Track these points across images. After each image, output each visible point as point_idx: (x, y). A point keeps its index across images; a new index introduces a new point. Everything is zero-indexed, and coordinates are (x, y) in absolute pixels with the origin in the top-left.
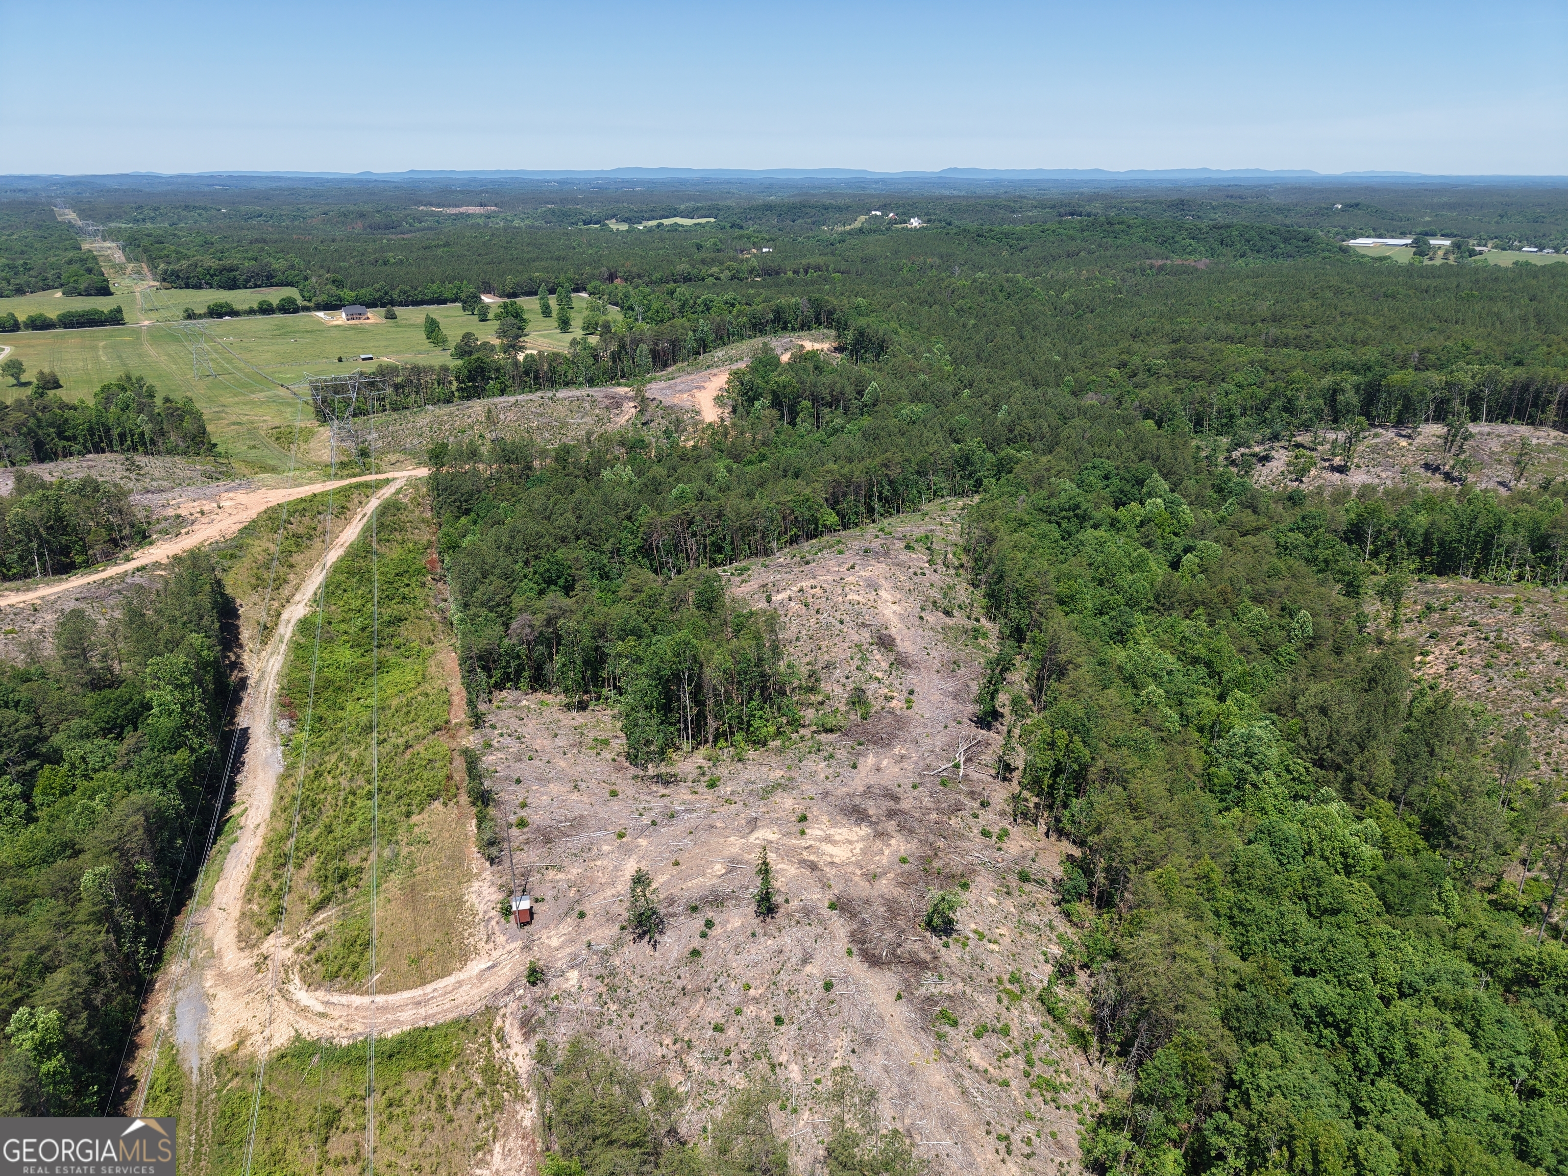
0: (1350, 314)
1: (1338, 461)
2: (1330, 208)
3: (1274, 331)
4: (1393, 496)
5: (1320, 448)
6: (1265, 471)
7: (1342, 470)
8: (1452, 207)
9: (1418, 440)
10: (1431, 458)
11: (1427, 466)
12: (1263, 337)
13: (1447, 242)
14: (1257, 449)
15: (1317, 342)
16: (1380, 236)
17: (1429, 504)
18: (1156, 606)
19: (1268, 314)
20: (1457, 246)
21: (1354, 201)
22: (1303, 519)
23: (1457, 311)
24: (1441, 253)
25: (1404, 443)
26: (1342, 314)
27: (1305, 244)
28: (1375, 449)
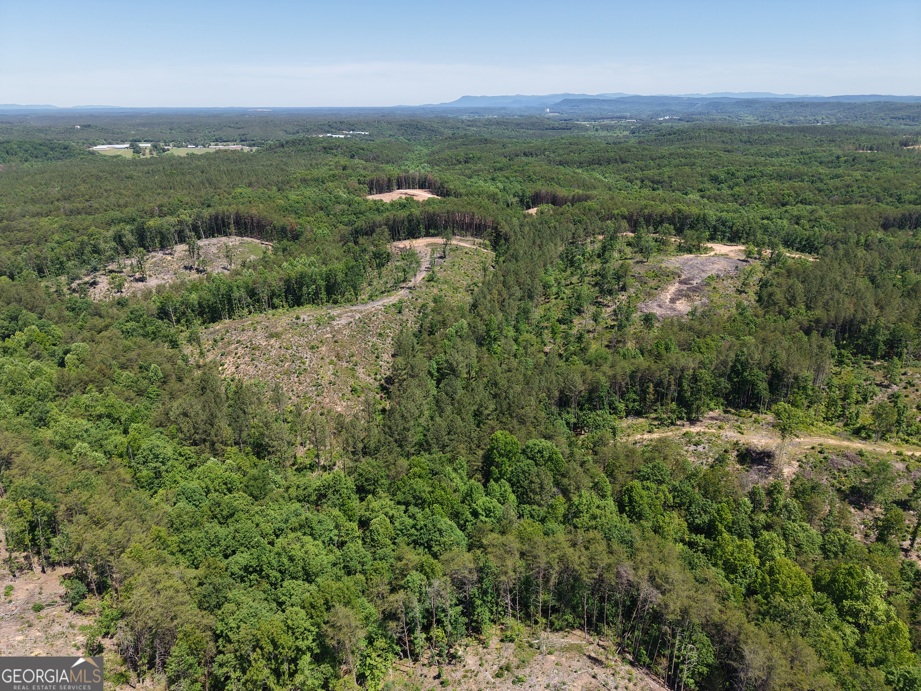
0: (110, 190)
1: (137, 275)
2: (73, 128)
3: (68, 206)
4: (175, 288)
5: (124, 270)
6: (97, 291)
7: (142, 280)
8: (144, 125)
9: (176, 255)
10: (186, 263)
11: (186, 268)
12: (62, 210)
13: (149, 145)
14: (87, 279)
15: (97, 209)
16: (110, 144)
17: (195, 288)
18: (60, 393)
19: (59, 196)
20: (155, 147)
21: (86, 124)
22: (132, 313)
23: (169, 182)
24: (147, 151)
25: (169, 258)
26: (106, 191)
27: (65, 151)
28: (155, 264)
